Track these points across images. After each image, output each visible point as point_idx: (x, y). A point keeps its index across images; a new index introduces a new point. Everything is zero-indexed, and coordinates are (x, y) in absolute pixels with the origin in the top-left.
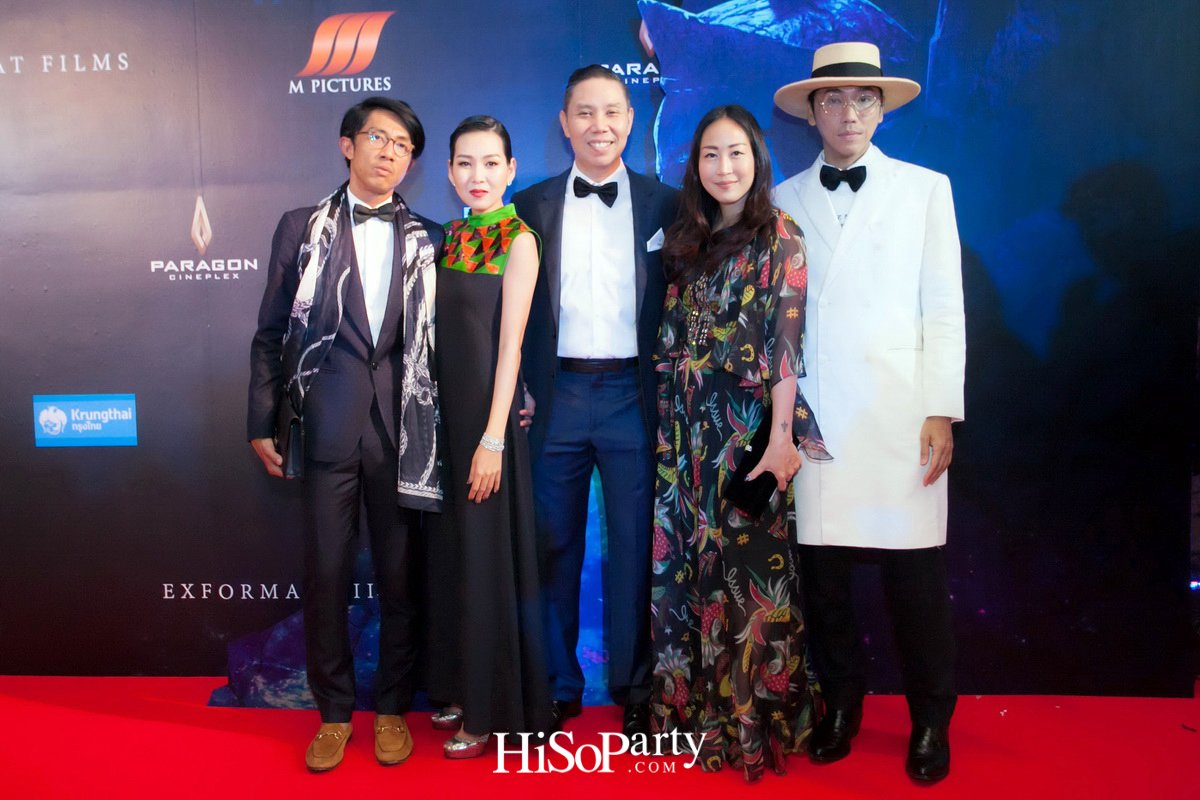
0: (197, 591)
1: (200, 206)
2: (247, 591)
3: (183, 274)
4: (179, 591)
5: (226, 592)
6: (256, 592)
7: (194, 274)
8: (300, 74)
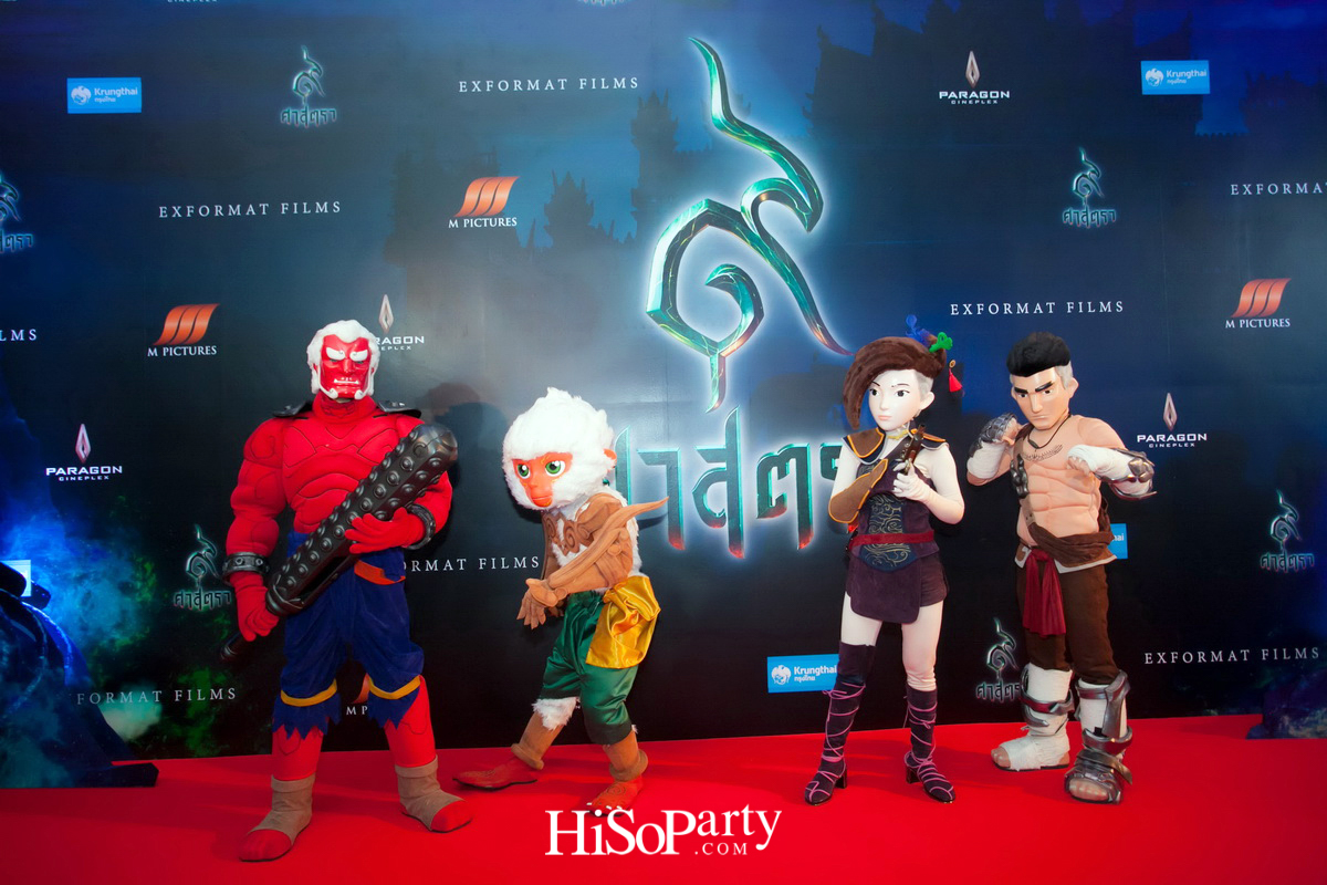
0: (1168, 657)
1: (1169, 399)
2: (1201, 657)
3: (1159, 443)
4: (1156, 658)
5: (1188, 657)
6: (1208, 657)
7: (1165, 443)
8: (1234, 316)
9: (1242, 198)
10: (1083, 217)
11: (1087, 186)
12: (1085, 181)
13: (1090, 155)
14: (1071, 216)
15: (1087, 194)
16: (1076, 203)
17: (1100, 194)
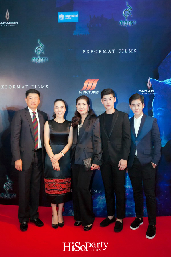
8: (81, 90)
9: (86, 54)
10: (38, 60)
11: (40, 51)
12: (39, 49)
13: (41, 41)
14: (34, 60)
15: (39, 53)
16: (36, 56)
17: (43, 53)
